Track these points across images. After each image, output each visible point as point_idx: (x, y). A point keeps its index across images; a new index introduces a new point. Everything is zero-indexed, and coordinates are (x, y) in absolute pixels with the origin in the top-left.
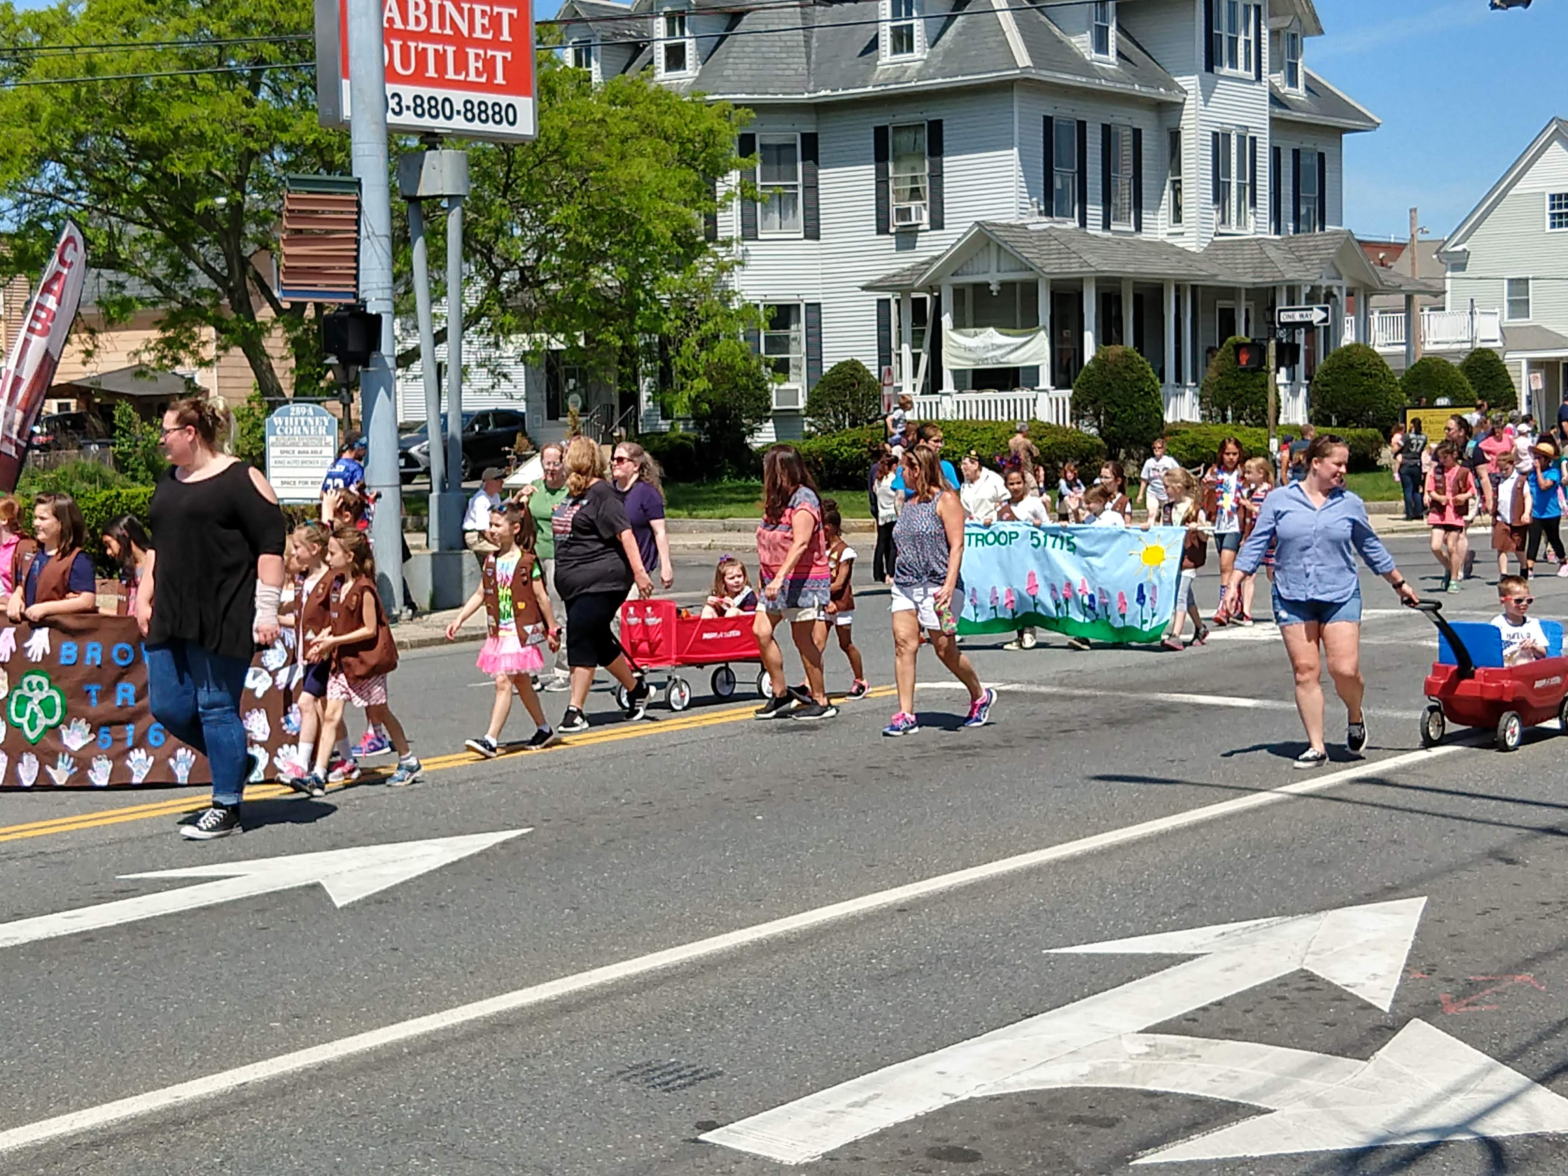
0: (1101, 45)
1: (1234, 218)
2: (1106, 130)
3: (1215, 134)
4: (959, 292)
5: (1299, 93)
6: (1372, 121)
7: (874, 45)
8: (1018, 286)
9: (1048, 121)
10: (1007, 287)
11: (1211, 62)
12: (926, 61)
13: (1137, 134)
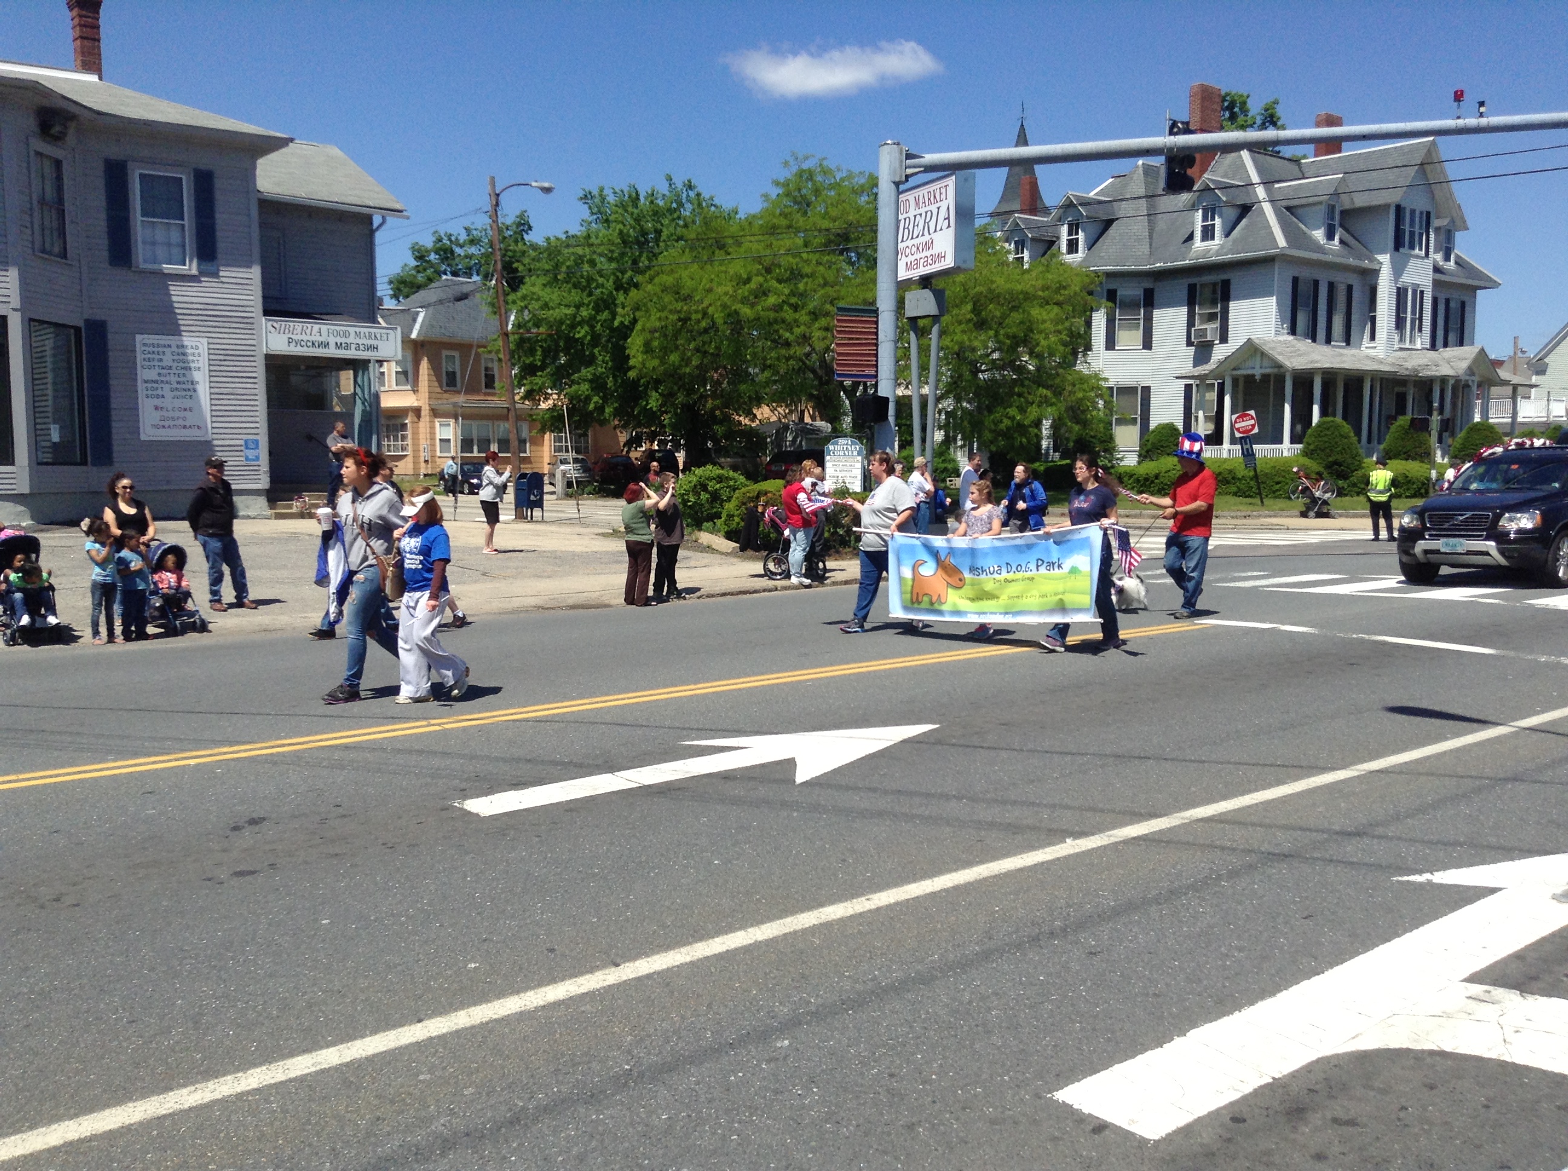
0: (1330, 236)
1: (1408, 339)
2: (1331, 286)
3: (1398, 289)
4: (1235, 381)
5: (1451, 265)
6: (1495, 282)
7: (1191, 237)
8: (1272, 379)
9: (1295, 280)
10: (1266, 378)
11: (1398, 245)
12: (1222, 246)
13: (1350, 288)
